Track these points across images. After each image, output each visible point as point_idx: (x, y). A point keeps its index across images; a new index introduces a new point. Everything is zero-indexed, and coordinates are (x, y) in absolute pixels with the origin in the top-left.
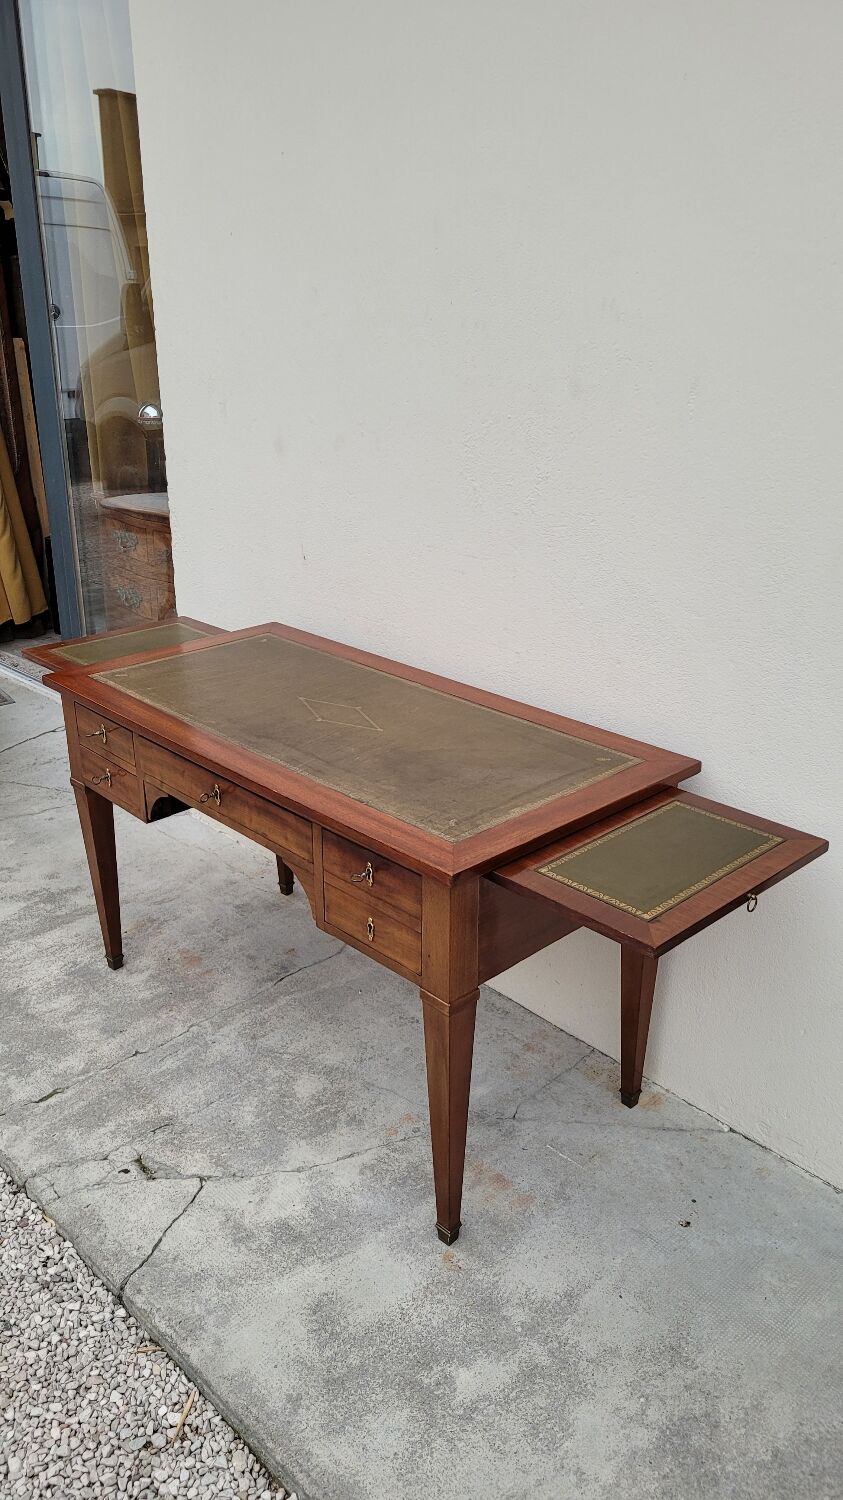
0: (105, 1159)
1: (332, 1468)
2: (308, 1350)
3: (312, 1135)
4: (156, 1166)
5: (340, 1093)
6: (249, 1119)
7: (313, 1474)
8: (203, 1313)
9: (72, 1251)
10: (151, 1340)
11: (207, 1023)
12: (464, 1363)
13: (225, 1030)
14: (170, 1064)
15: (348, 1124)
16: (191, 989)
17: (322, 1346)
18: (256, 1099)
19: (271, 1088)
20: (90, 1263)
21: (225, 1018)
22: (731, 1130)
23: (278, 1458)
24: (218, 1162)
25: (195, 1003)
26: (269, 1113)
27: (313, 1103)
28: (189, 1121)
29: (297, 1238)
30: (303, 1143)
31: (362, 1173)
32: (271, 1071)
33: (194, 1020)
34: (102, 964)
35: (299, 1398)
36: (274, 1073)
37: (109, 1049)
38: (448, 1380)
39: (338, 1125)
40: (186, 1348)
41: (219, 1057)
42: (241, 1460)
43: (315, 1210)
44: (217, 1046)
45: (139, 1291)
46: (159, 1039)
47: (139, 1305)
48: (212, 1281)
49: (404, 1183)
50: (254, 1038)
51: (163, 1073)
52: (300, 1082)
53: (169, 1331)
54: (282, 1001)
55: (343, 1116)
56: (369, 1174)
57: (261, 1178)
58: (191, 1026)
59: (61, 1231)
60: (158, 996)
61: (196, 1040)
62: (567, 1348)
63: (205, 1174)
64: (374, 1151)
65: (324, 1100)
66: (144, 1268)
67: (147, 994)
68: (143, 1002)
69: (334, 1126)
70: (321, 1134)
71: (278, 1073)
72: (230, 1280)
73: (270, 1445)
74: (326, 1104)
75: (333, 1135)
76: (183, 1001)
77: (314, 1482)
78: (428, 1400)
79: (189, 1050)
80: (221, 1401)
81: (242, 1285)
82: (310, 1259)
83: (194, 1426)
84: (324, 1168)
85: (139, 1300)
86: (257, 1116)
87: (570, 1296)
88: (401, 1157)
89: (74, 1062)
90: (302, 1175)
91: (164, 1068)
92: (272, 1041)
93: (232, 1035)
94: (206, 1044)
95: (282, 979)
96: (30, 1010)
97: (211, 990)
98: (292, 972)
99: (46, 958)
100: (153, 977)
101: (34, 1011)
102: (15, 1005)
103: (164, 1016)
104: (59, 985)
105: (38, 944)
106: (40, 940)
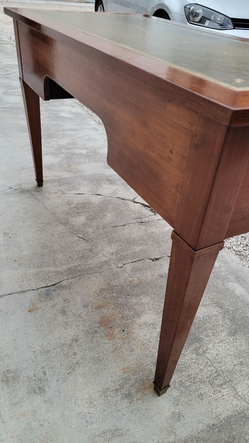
3: (88, 203)
5: (67, 214)
6: (109, 215)
11: (113, 266)
13: (104, 259)
14: (138, 249)
15: (73, 203)
16: (114, 294)
18: (103, 221)
19: (95, 224)
21: (101, 267)
25: (115, 283)
26: (101, 215)
27: (81, 213)
28: (134, 221)
30: (93, 202)
31: (78, 189)
33: (119, 270)
36: (90, 230)
39: (76, 204)
41: (112, 245)
44: (111, 251)
46: (140, 264)
49: (67, 183)
51: (141, 244)
52: (81, 223)
55: (73, 206)
56: (76, 188)
58: (121, 267)
60: (137, 295)
61: (121, 258)
63: (132, 202)
65: (76, 213)
67: (145, 300)
68: (146, 293)
69: (78, 204)
70: (85, 203)
71: (88, 230)
74: (76, 212)
75: (81, 201)
76: (122, 287)
79: (126, 253)
84: (90, 193)
86: (106, 215)
88: (61, 189)
91: (140, 247)
92: (83, 245)
94: (117, 254)
95: (53, 285)
96: (221, 311)
97: (102, 290)
98: (44, 290)
99: (223, 368)
100: (138, 315)
101: (217, 309)
102: (233, 320)
103: (136, 279)
104: (206, 329)
105: (236, 395)
106: (235, 402)
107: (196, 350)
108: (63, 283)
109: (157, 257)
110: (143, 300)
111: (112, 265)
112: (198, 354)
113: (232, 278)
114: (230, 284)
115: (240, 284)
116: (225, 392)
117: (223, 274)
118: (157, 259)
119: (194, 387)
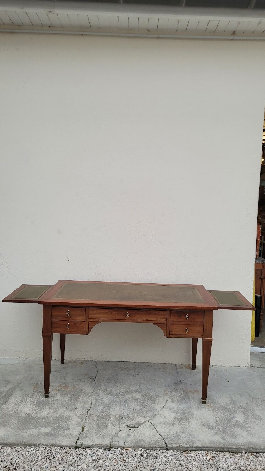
0: (120, 431)
1: (244, 442)
2: (213, 431)
3: (154, 403)
4: (134, 425)
5: (145, 393)
7: (243, 445)
8: (189, 439)
9: (143, 450)
10: (184, 451)
12: (235, 417)
13: (100, 396)
14: (100, 408)
15: (157, 397)
16: (77, 392)
17: (214, 429)
18: (131, 403)
19: (131, 400)
20: (151, 448)
21: (96, 393)
22: (213, 366)
23: (234, 448)
24: (146, 417)
25: (83, 394)
26: (139, 404)
27: (144, 398)
28: (125, 414)
29: (182, 419)
30: (154, 405)
31: (173, 403)
32: (125, 397)
33: (90, 397)
34: (42, 399)
35: (224, 438)
37: (79, 412)
38: (237, 421)
39: (155, 398)
40: (195, 445)
41: (109, 401)
42: (227, 455)
43: (176, 413)
44: (104, 399)
45: (172, 444)
46: (88, 405)
47: (175, 446)
48: (181, 434)
49: (183, 400)
50: (110, 394)
51: (102, 410)
52: (134, 396)
53: (188, 445)
54: (103, 384)
55: (153, 397)
56: (175, 402)
57: (158, 414)
58: (91, 399)
59: (135, 448)
60: (71, 398)
61: (98, 401)
62: (242, 407)
63: (147, 420)
64: (169, 399)
65: (145, 396)
66: (165, 440)
68: (69, 400)
70: (155, 401)
71: (127, 397)
72: (183, 431)
73: (231, 447)
75: (157, 400)
76: (79, 395)
77: (244, 446)
78: (238, 425)
79: (100, 403)
80: (213, 448)
81: (187, 431)
82: (189, 420)
83: (212, 457)
84: (166, 406)
85: (174, 445)
86: (137, 406)
87: (232, 400)
88: (175, 397)
89: (75, 420)
90: (164, 409)
92: (115, 392)
93: (104, 395)
94: (101, 400)
95: (95, 380)
96: (41, 417)
97: (82, 390)
98: (94, 378)
99: (21, 405)
100: (62, 395)
101: (43, 417)
102: (34, 418)
103: (80, 400)
104: (38, 408)
105: (11, 403)
106: (10, 402)
107: (34, 402)
108: (94, 383)
109: (89, 412)
110: (67, 398)
111: (94, 397)
112: (32, 402)
113: (53, 432)
114: (50, 429)
115: (47, 433)
116: (15, 402)
117: (59, 430)
118: (88, 411)
119: (24, 396)
